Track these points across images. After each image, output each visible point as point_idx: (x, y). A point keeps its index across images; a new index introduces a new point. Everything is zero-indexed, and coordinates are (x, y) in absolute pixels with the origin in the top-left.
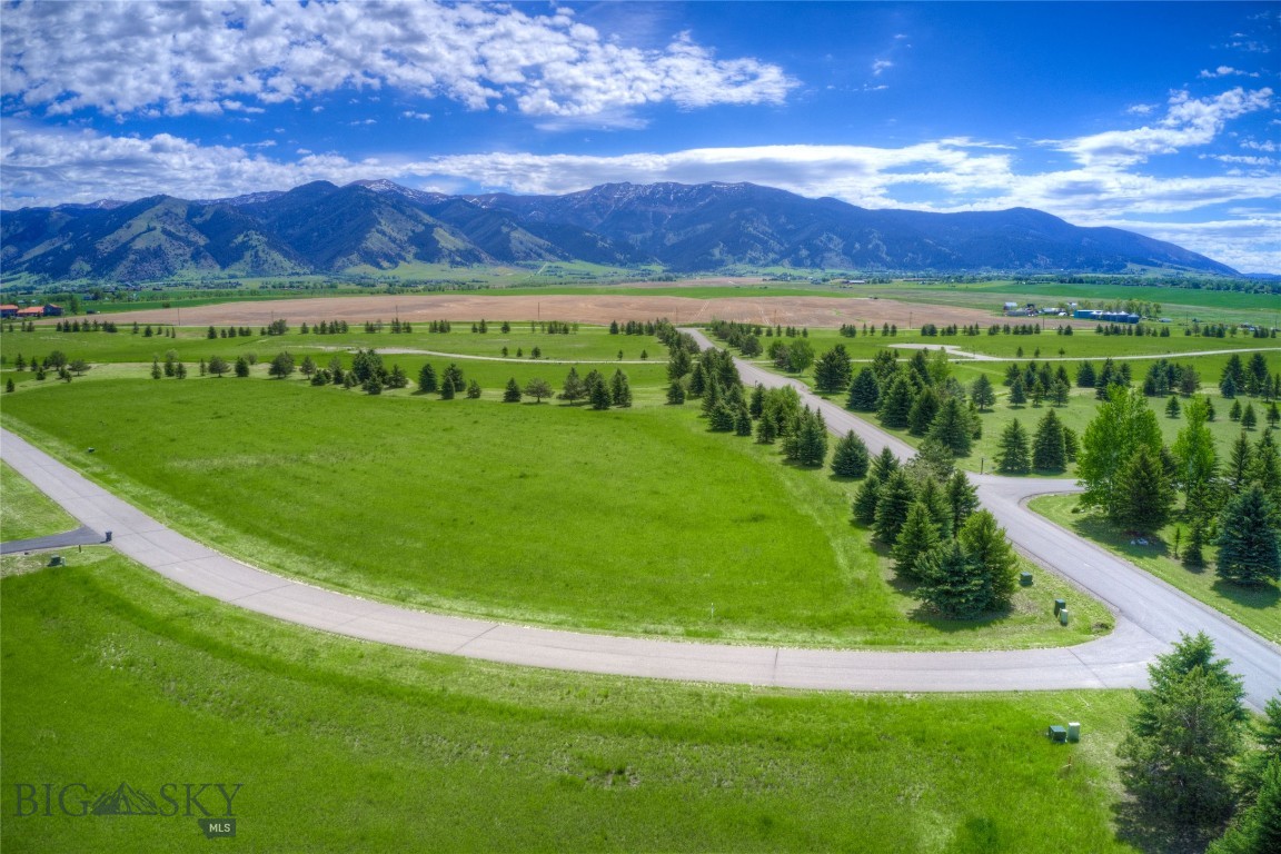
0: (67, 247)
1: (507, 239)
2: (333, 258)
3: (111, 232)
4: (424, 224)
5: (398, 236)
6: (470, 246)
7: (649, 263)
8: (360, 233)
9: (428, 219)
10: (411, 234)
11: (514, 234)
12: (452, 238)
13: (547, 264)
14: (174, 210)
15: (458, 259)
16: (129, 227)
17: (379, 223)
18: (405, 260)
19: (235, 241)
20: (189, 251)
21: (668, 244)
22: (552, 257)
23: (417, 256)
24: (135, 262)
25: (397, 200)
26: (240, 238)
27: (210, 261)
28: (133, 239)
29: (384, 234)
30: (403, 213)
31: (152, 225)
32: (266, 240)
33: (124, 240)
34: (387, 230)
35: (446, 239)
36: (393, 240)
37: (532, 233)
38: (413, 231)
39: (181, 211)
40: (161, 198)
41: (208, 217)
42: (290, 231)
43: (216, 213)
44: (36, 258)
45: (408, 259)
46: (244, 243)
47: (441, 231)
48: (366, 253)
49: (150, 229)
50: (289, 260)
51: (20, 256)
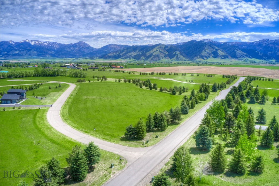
0: (140, 54)
1: (236, 52)
2: (194, 57)
3: (149, 51)
4: (216, 49)
6: (226, 54)
7: (272, 60)
8: (200, 52)
9: (217, 48)
10: (212, 51)
11: (238, 52)
12: (222, 52)
13: (245, 59)
14: (162, 47)
15: (223, 57)
16: (153, 50)
17: (205, 49)
18: (210, 57)
20: (164, 55)
21: (277, 55)
22: (247, 57)
23: (213, 57)
24: (153, 57)
25: (211, 44)
26: (175, 53)
27: (168, 57)
28: (153, 53)
29: (206, 52)
30: (211, 46)
31: (157, 50)
33: (151, 53)
34: (207, 50)
35: (220, 53)
36: (208, 53)
37: (242, 51)
38: (213, 51)
39: (163, 47)
40: (160, 44)
41: (169, 48)
42: (186, 51)
44: (134, 56)
45: (211, 57)
46: (175, 54)
47: (219, 51)
48: (201, 56)
49: (157, 51)
50: (184, 57)
51: (131, 55)
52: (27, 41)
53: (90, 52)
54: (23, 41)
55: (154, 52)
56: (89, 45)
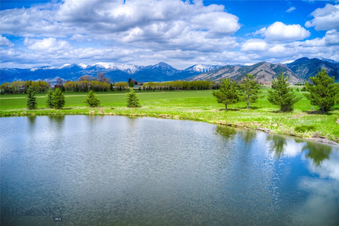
3: (251, 71)
16: (256, 70)
20: (271, 76)
24: (258, 78)
26: (285, 73)
31: (262, 69)
32: (291, 73)
33: (255, 73)
39: (269, 66)
40: (264, 63)
41: (276, 67)
42: (297, 71)
55: (258, 72)
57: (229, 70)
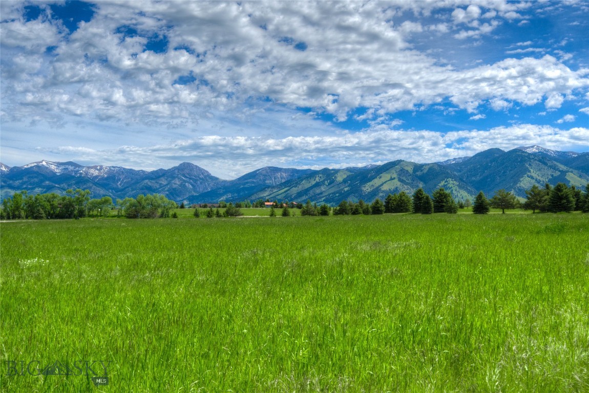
0: (346, 189)
3: (370, 180)
4: (560, 171)
5: (541, 179)
8: (516, 178)
9: (562, 167)
10: (550, 177)
12: (580, 179)
14: (406, 168)
16: (380, 178)
17: (530, 171)
19: (440, 185)
24: (382, 197)
25: (543, 157)
26: (443, 183)
28: (382, 185)
29: (532, 178)
30: (545, 164)
31: (393, 177)
32: (458, 184)
33: (377, 185)
34: (534, 175)
35: (575, 180)
36: (539, 182)
38: (552, 176)
39: (410, 169)
40: (399, 162)
41: (425, 171)
42: (474, 179)
43: (430, 169)
44: (329, 194)
46: (444, 186)
47: (571, 175)
48: (520, 190)
49: (392, 179)
50: (471, 195)
51: (321, 193)
52: (44, 163)
53: (209, 190)
54: (33, 165)
55: (385, 182)
56: (207, 172)
57: (324, 181)
